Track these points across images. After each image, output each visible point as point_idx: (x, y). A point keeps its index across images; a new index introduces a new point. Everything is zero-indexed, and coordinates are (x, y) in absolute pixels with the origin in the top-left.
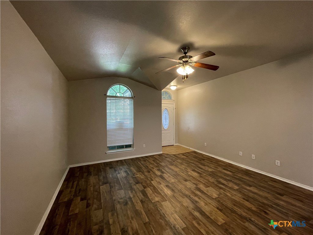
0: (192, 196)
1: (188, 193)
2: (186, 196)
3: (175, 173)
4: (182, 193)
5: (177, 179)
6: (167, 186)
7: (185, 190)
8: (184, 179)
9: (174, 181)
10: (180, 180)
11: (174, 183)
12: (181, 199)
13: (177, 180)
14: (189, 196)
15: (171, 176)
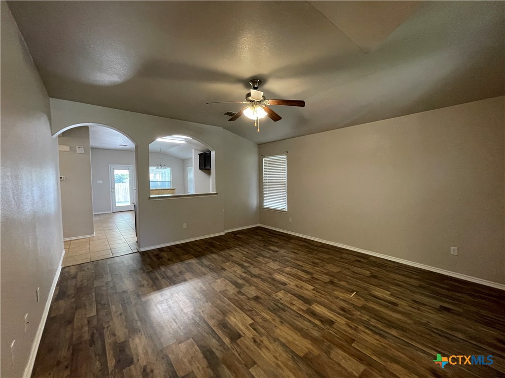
0: (249, 277)
1: (254, 280)
2: (255, 276)
3: (283, 314)
4: (261, 279)
5: (274, 300)
6: (285, 284)
7: (257, 283)
8: (260, 300)
9: (278, 293)
10: (267, 297)
11: (276, 290)
12: (262, 273)
13: (274, 297)
14: (252, 276)
15: (288, 305)
